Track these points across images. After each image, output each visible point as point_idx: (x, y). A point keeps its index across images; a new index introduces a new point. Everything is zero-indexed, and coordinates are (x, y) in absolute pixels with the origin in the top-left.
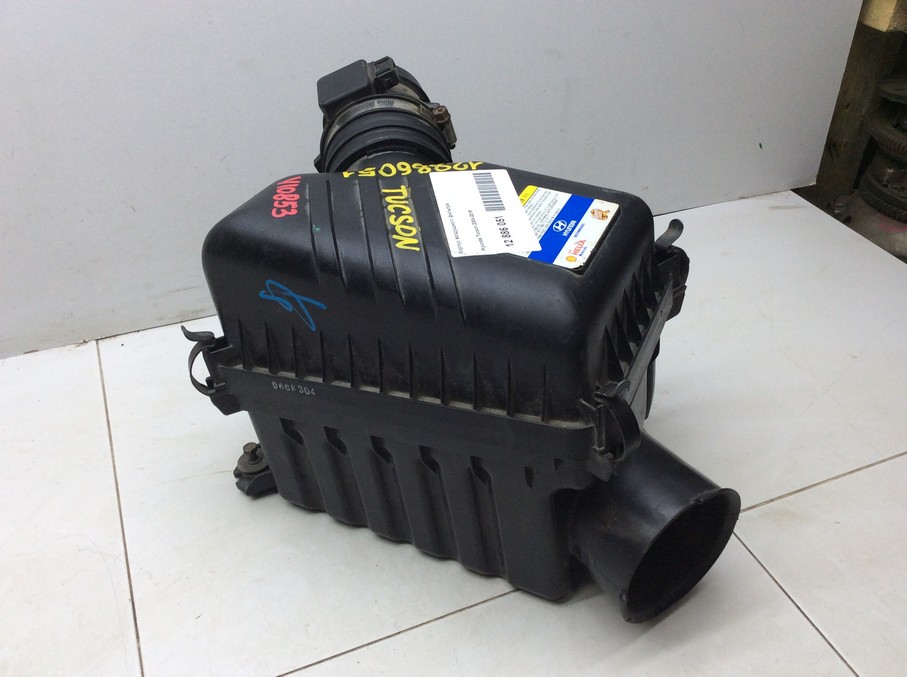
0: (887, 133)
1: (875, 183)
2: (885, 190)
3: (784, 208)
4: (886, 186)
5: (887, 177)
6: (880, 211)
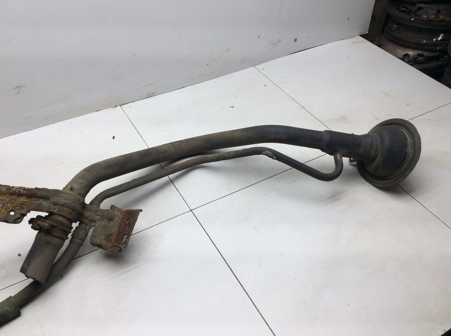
0: (394, 11)
3: (358, 42)
4: (394, 32)
5: (394, 29)
6: (392, 42)
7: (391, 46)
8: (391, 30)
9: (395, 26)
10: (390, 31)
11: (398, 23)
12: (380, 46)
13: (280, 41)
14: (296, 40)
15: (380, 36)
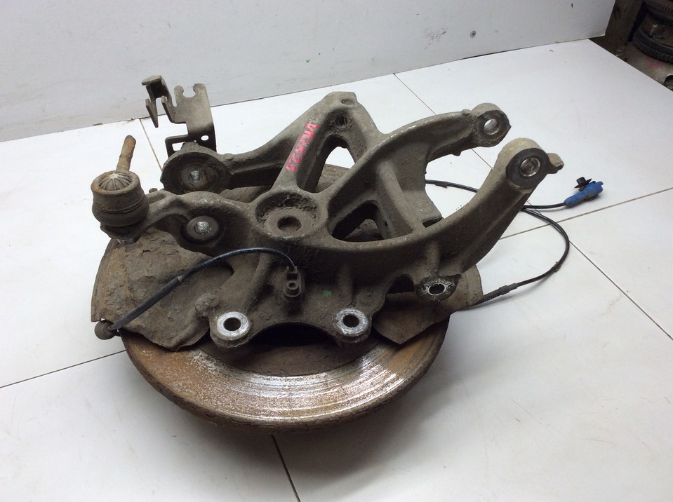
2: (651, 40)
4: (651, 37)
5: (652, 31)
6: (646, 54)
7: (644, 61)
8: (648, 34)
9: (655, 26)
10: (644, 35)
11: (661, 21)
12: (625, 60)
13: (445, 33)
14: (474, 34)
15: (626, 44)
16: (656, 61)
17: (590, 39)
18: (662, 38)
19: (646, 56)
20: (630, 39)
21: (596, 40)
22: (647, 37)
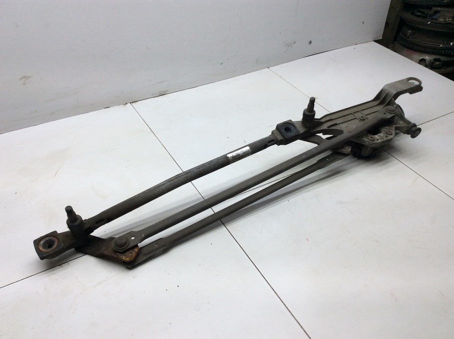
0: (408, 16)
1: (404, 37)
2: (408, 39)
4: (408, 38)
5: (408, 34)
6: (406, 47)
7: (406, 51)
8: (406, 36)
9: (410, 31)
11: (413, 28)
13: (295, 43)
14: (310, 42)
15: (393, 43)
16: (412, 51)
17: (375, 41)
18: (415, 38)
19: (406, 49)
20: (395, 39)
21: (377, 41)
22: (406, 38)
